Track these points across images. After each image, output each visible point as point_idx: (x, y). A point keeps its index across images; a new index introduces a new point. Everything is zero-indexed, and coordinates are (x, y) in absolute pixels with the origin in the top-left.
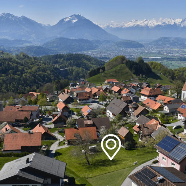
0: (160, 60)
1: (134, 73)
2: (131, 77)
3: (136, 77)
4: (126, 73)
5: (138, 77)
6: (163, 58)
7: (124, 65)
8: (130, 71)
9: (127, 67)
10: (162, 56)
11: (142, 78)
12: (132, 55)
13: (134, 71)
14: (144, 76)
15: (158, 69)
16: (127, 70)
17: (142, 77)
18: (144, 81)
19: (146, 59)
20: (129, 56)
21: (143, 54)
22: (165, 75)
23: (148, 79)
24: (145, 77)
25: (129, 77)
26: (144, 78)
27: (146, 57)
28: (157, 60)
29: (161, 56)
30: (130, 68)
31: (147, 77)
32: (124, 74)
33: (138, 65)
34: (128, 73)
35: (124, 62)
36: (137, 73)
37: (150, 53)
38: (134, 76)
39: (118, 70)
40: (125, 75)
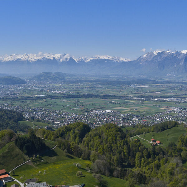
1: (26, 154)
2: (22, 159)
3: (29, 158)
4: (17, 155)
5: (31, 158)
6: (47, 96)
7: (13, 143)
8: (21, 151)
9: (17, 146)
11: (36, 159)
13: (26, 151)
14: (38, 155)
16: (18, 150)
17: (36, 157)
18: (38, 163)
23: (43, 158)
24: (40, 158)
25: (20, 160)
26: (37, 158)
30: (21, 147)
31: (41, 157)
32: (13, 158)
33: (30, 143)
34: (18, 154)
35: (12, 140)
36: (29, 154)
37: (33, 91)
38: (26, 157)
39: (6, 153)
40: (15, 158)
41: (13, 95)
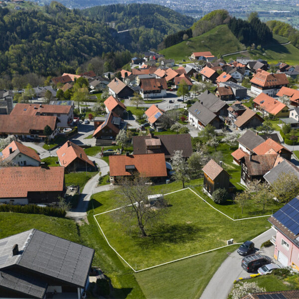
0: (288, 16)
1: (242, 42)
2: (236, 48)
3: (245, 48)
4: (229, 41)
5: (248, 48)
7: (226, 27)
8: (235, 37)
9: (230, 30)
10: (292, 9)
11: (256, 51)
12: (241, 7)
13: (242, 38)
14: (258, 46)
15: (283, 35)
16: (231, 35)
17: (256, 49)
18: (258, 55)
19: (264, 15)
20: (235, 8)
21: (260, 4)
22: (294, 46)
23: (266, 51)
24: (261, 49)
25: (232, 48)
26: (257, 50)
27: (264, 11)
28: (283, 16)
29: (290, 8)
30: (236, 32)
31: (263, 49)
32: (224, 43)
33: (250, 28)
34: (231, 41)
35: (225, 21)
36: (247, 42)
37: (271, 4)
38: (242, 46)
39: (215, 35)
40: (226, 44)
41: (238, 8)
